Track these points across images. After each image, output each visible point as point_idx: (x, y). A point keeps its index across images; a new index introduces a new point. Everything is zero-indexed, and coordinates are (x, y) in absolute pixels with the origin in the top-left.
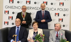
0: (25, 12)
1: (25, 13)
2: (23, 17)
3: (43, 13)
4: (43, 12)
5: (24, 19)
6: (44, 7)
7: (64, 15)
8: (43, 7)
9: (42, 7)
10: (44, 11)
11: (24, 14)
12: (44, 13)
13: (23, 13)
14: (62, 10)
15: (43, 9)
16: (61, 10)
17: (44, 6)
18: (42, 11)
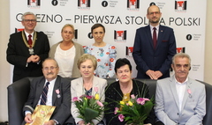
0: (31, 31)
1: (32, 34)
2: (28, 46)
3: (155, 32)
4: (155, 29)
5: (31, 51)
6: (157, 16)
7: (189, 37)
8: (154, 16)
9: (151, 16)
10: (157, 27)
11: (30, 36)
12: (157, 32)
13: (27, 34)
14: (183, 22)
15: (155, 20)
16: (179, 22)
17: (156, 13)
18: (152, 27)
